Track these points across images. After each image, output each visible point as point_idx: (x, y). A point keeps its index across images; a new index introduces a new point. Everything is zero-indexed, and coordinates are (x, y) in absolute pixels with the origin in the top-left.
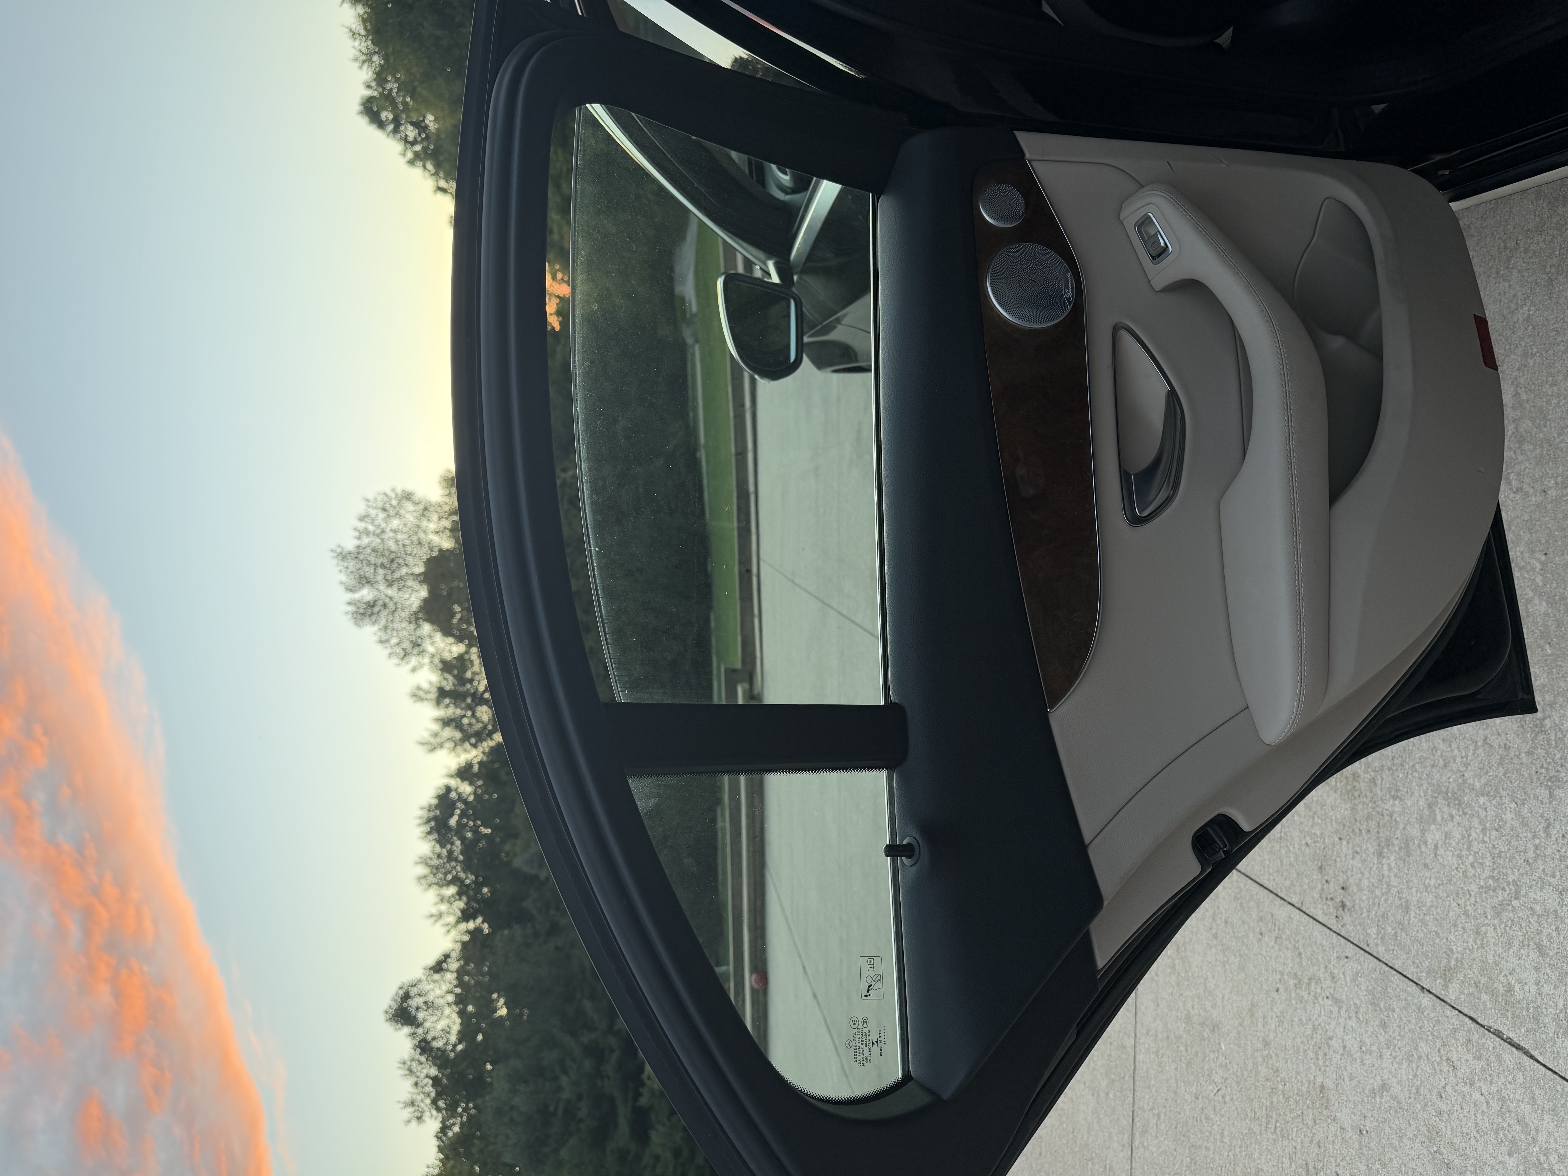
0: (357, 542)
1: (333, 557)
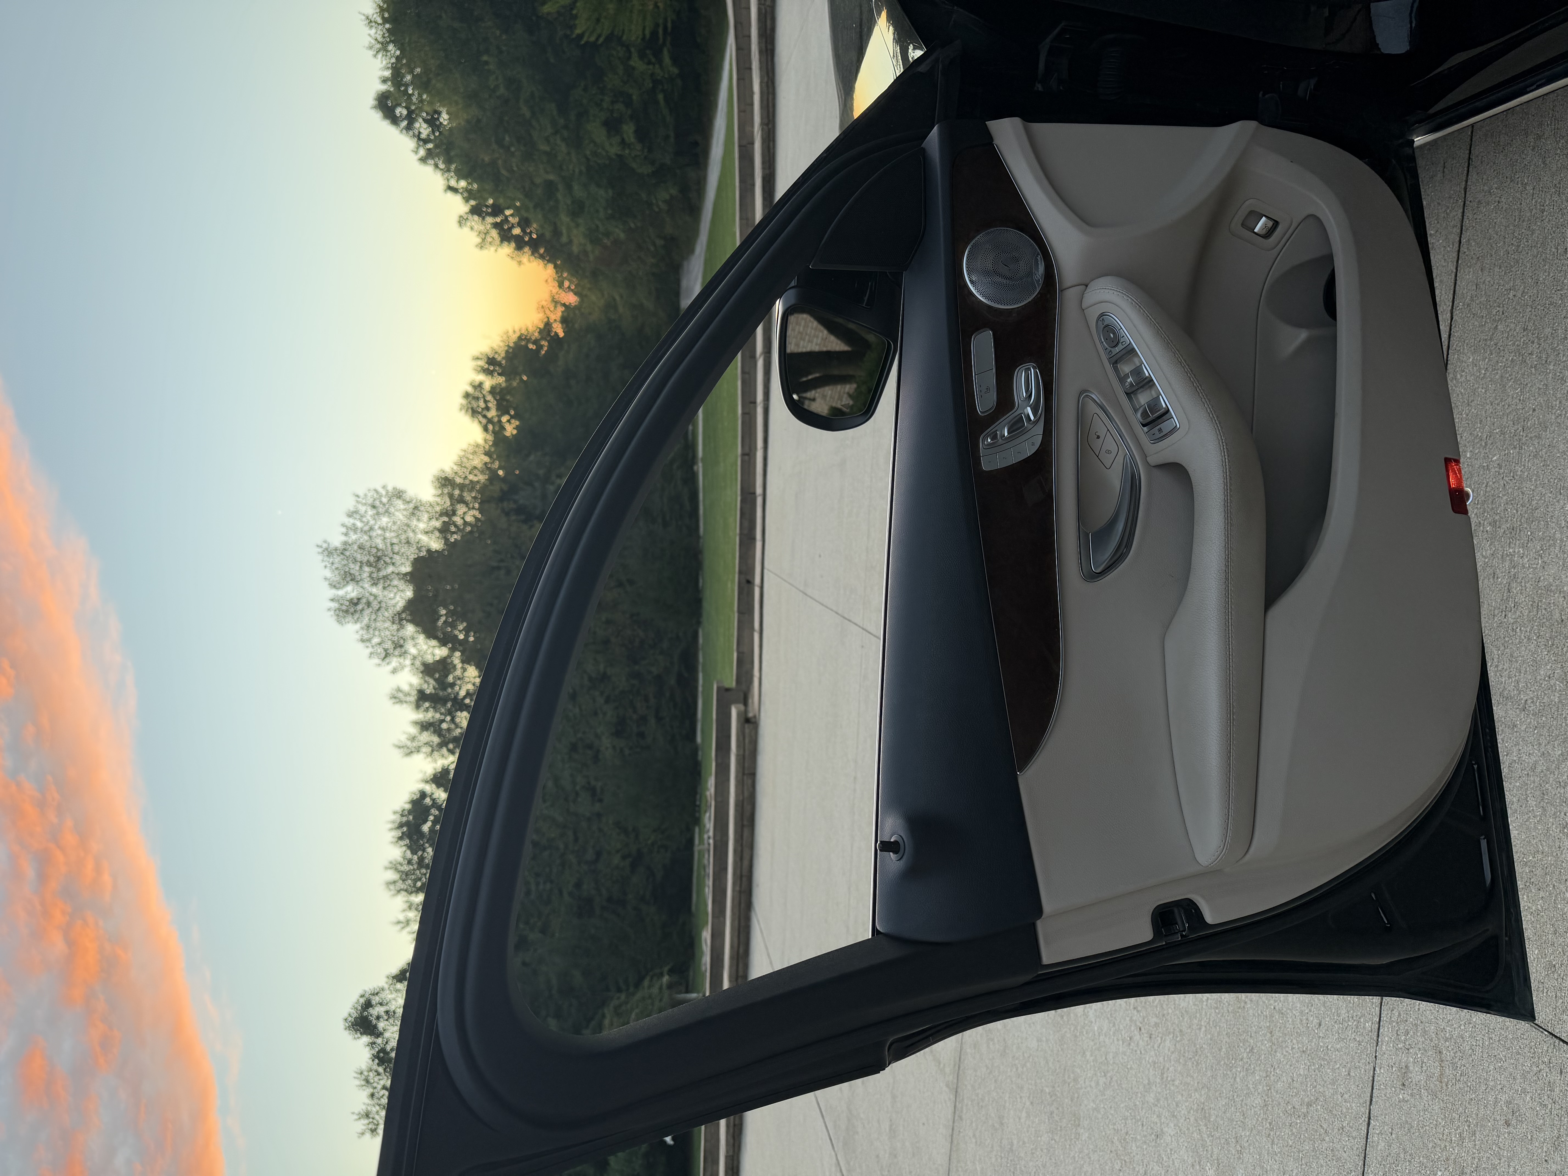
0: (343, 538)
1: (319, 553)
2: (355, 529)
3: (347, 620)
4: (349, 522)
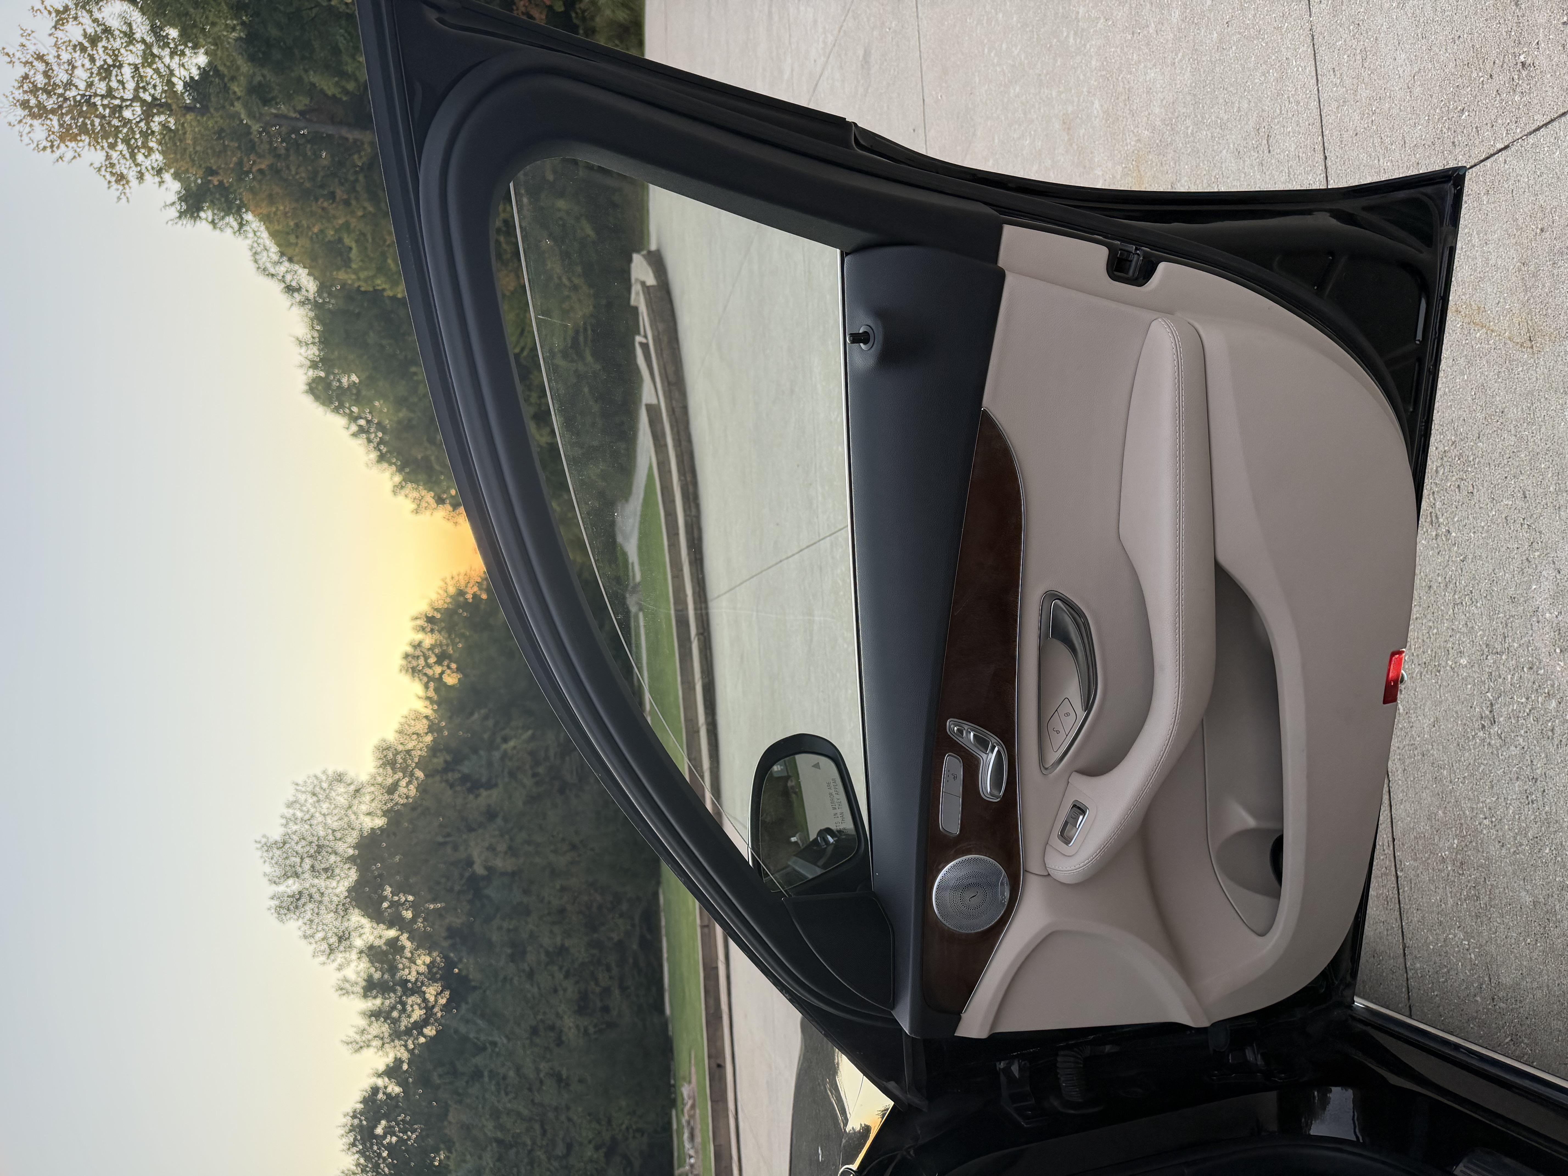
0: (284, 830)
1: (257, 849)
2: (295, 820)
3: (288, 917)
4: (288, 813)
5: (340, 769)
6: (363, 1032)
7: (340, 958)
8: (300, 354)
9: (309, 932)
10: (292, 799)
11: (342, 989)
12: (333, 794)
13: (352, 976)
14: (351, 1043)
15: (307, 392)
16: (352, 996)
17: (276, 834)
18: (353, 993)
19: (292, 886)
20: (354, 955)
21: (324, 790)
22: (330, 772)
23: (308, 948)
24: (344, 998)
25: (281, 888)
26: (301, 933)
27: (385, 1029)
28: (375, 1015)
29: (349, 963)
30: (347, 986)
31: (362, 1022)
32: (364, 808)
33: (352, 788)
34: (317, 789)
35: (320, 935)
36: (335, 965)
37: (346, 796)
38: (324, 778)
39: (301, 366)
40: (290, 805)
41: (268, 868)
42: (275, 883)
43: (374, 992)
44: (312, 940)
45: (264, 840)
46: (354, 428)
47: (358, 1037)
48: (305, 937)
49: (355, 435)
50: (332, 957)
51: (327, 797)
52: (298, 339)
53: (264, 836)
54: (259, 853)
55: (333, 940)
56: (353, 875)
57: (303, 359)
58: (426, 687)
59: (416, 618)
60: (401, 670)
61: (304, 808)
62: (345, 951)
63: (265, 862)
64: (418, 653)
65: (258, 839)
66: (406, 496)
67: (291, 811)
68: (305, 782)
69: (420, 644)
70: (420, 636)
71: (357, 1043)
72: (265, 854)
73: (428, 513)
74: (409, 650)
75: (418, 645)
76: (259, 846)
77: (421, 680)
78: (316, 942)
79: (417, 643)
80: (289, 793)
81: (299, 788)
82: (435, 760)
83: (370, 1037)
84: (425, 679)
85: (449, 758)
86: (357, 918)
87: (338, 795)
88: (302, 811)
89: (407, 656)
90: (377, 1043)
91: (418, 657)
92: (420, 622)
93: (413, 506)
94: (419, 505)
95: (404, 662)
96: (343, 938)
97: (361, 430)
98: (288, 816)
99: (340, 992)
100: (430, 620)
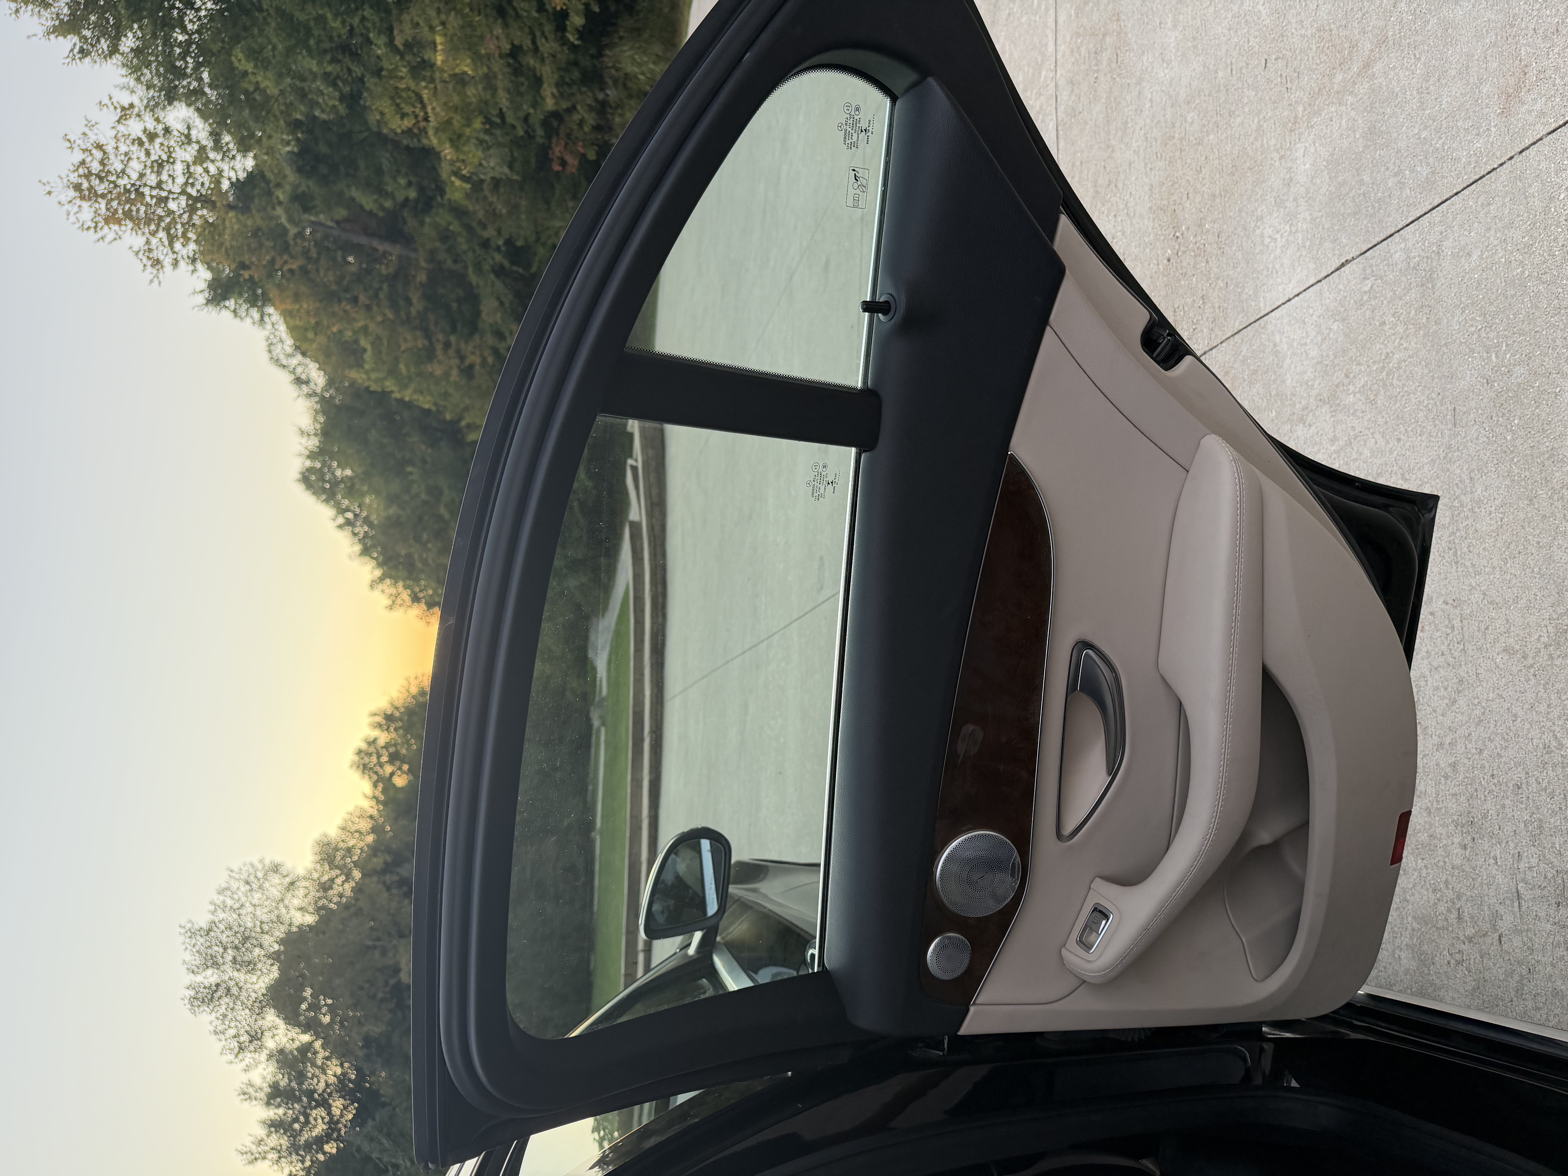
0: (210, 917)
1: (180, 934)
2: (224, 907)
3: (201, 1009)
4: (218, 899)
5: (278, 859)
6: (260, 1142)
7: (248, 1057)
8: (301, 444)
9: (220, 1028)
10: (224, 885)
11: (244, 1094)
12: (267, 885)
13: (258, 1081)
14: (246, 1153)
15: (299, 481)
16: (254, 1102)
17: (203, 921)
18: (256, 1099)
19: (211, 977)
20: (263, 1056)
21: (259, 880)
22: (267, 862)
23: (216, 1045)
24: (246, 1103)
25: (199, 978)
26: (212, 1029)
27: (285, 1142)
28: (275, 1125)
29: (257, 1064)
30: (251, 1090)
31: (261, 1132)
32: (296, 902)
33: (288, 880)
34: (252, 878)
35: (232, 1032)
36: (243, 1065)
37: (279, 888)
38: (260, 866)
39: (300, 455)
40: (220, 892)
41: (188, 957)
42: (193, 972)
43: (279, 1100)
44: (222, 1037)
45: (189, 926)
46: (341, 520)
47: (254, 1148)
48: (216, 1033)
49: (340, 527)
50: (240, 1056)
51: (260, 887)
52: (300, 429)
53: (190, 921)
54: (182, 938)
55: (245, 1038)
56: (275, 973)
57: (303, 450)
58: (375, 785)
59: (375, 714)
60: (352, 766)
61: (235, 896)
62: (255, 1051)
63: (186, 949)
64: (372, 749)
65: (183, 924)
66: (383, 591)
67: (221, 898)
68: (241, 869)
69: (374, 741)
70: (376, 733)
71: (252, 1154)
72: (188, 940)
73: (402, 610)
74: (363, 746)
75: (372, 742)
76: (183, 931)
77: (370, 778)
78: (226, 1040)
79: (372, 739)
80: (222, 880)
81: (234, 875)
82: (375, 860)
83: (267, 1148)
84: (375, 777)
85: (389, 859)
86: (271, 1017)
87: (272, 886)
88: (232, 898)
89: (359, 752)
90: (273, 1156)
91: (371, 754)
92: (379, 719)
93: (388, 602)
94: (394, 602)
95: (356, 758)
96: (256, 1037)
97: (349, 523)
98: (218, 902)
99: (242, 1097)
100: (389, 718)
